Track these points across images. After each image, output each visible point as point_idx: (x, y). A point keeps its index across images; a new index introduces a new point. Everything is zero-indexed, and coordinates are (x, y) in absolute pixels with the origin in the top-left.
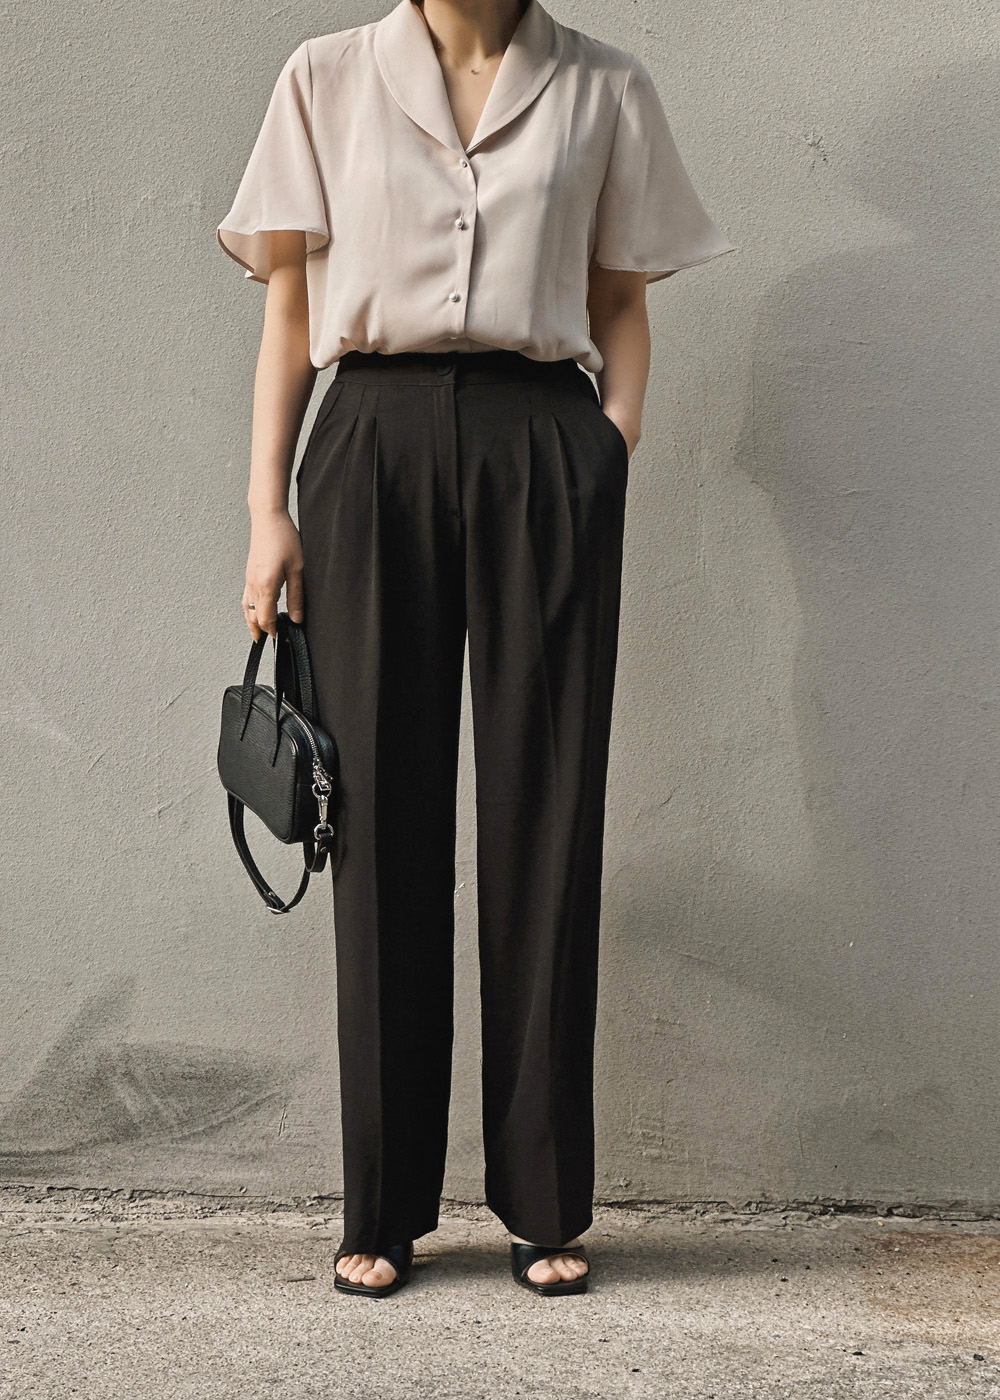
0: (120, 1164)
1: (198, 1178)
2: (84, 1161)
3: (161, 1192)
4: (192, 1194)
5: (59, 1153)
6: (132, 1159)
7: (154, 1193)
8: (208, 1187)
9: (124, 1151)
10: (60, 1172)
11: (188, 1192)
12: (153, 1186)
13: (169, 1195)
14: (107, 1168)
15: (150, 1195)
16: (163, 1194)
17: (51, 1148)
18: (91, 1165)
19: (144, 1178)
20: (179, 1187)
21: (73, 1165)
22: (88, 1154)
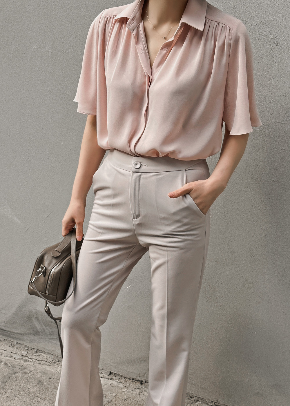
0: (34, 341)
1: (54, 351)
2: (26, 338)
3: (44, 352)
4: (52, 354)
5: (20, 334)
6: (38, 341)
7: (42, 352)
8: (56, 354)
9: (36, 338)
10: (20, 339)
11: (51, 354)
12: (42, 350)
13: (47, 353)
14: (31, 341)
15: (41, 352)
16: (45, 353)
17: (18, 332)
18: (27, 340)
19: (41, 346)
20: (49, 352)
21: (23, 338)
22: (27, 336)
